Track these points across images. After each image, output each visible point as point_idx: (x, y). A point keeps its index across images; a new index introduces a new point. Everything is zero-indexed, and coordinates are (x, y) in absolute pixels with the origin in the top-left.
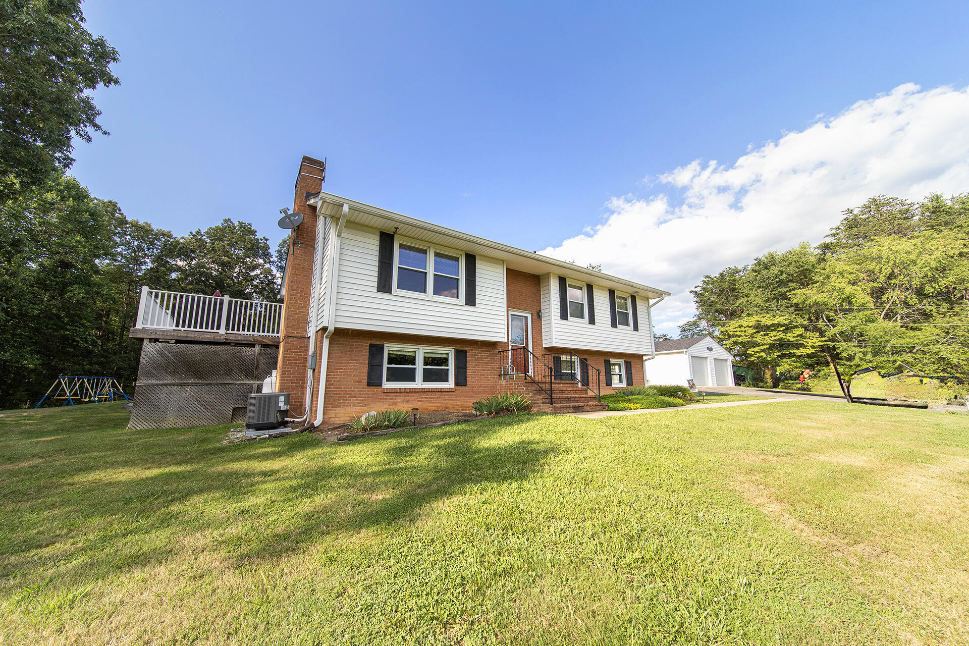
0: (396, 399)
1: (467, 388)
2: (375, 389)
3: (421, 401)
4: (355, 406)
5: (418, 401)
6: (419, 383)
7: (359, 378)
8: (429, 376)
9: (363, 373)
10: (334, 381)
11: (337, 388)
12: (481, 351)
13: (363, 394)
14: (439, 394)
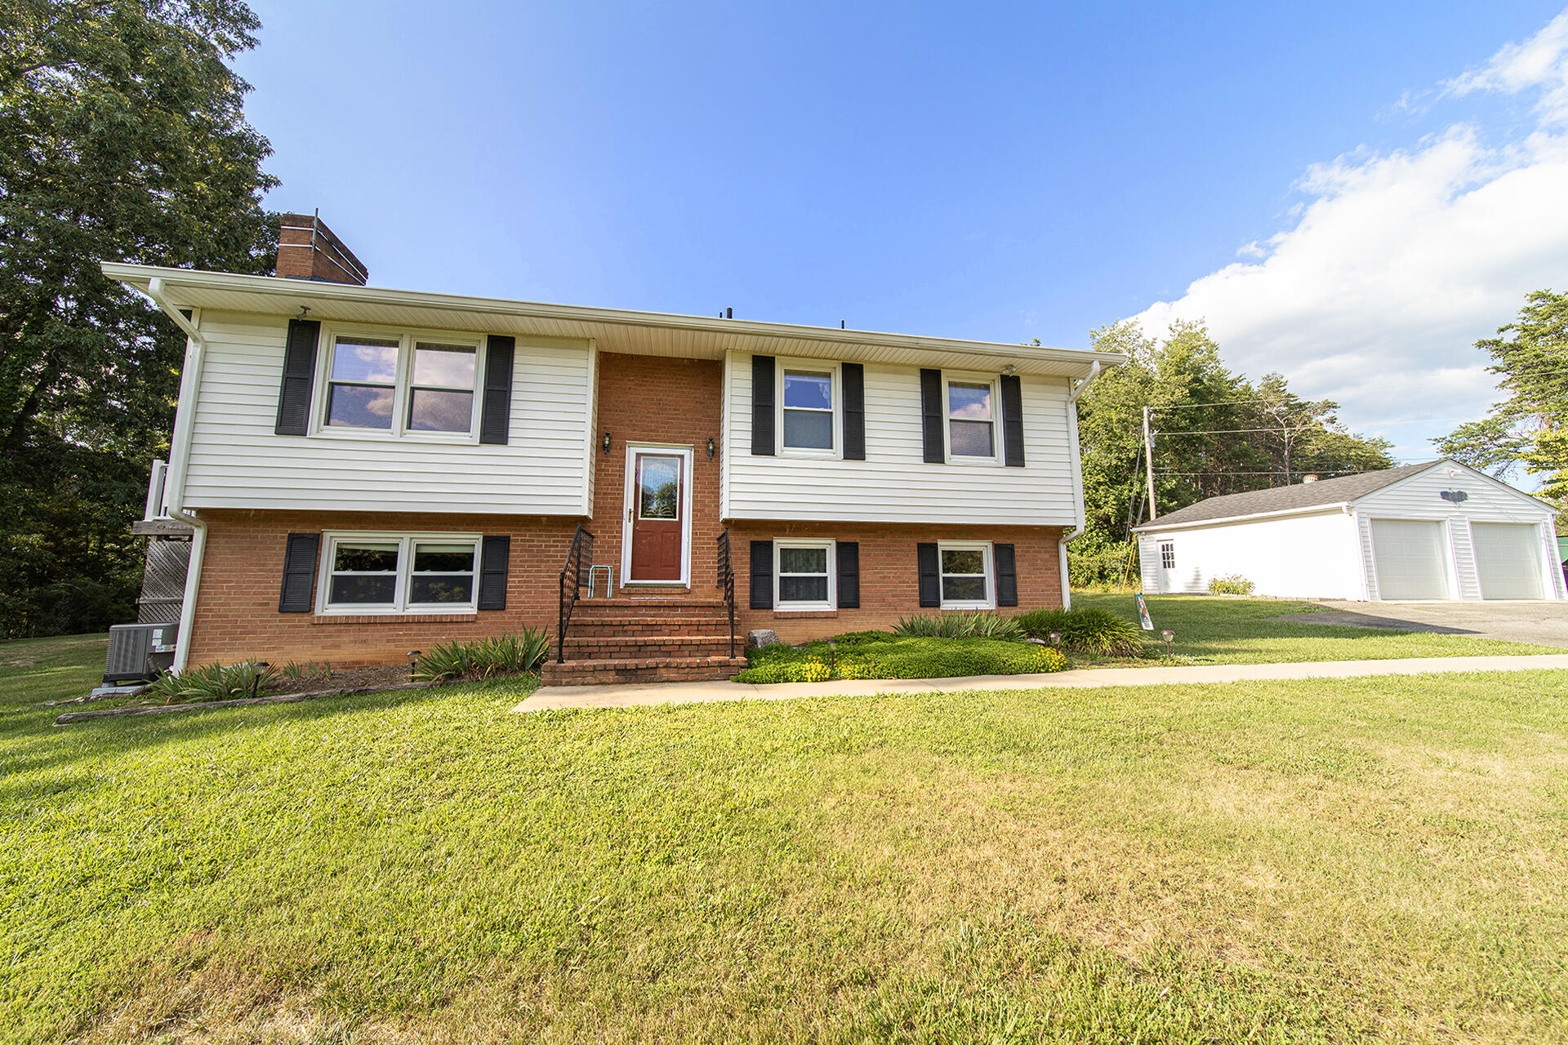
0: (338, 636)
1: (505, 616)
2: (296, 619)
3: (394, 641)
4: (252, 649)
5: (388, 641)
6: (401, 605)
7: (264, 599)
8: (422, 592)
9: (272, 587)
10: (215, 604)
11: (220, 616)
12: (546, 536)
13: (270, 627)
14: (439, 626)
